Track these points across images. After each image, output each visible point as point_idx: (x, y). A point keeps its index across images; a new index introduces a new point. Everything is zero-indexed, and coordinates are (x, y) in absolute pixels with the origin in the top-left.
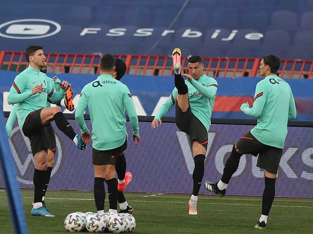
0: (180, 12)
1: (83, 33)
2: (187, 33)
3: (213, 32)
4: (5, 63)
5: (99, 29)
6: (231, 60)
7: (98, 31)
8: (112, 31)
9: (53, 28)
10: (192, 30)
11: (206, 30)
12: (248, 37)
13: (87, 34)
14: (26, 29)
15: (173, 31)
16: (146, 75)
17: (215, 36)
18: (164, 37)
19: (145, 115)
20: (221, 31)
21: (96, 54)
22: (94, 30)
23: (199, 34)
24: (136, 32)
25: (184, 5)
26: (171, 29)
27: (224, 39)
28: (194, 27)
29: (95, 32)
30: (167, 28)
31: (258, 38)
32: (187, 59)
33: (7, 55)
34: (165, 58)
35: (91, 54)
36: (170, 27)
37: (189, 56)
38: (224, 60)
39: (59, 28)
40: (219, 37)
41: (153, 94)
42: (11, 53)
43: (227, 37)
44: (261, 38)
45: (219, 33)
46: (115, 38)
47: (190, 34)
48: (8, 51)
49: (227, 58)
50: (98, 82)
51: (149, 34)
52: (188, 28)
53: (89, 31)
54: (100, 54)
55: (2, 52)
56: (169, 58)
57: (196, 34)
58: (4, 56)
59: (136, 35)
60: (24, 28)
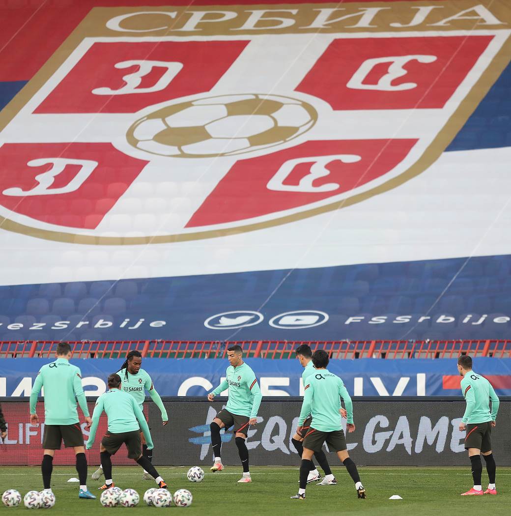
0: (438, 300)
1: (348, 322)
2: (441, 319)
3: (466, 317)
5: (363, 318)
6: (465, 342)
7: (361, 320)
8: (374, 319)
9: (322, 318)
10: (446, 316)
11: (459, 317)
12: (496, 320)
13: (351, 323)
14: (297, 320)
15: (429, 318)
17: (466, 320)
18: (420, 323)
19: (389, 395)
20: (473, 316)
21: (344, 340)
22: (358, 319)
23: (452, 319)
24: (395, 320)
25: (443, 294)
26: (428, 316)
27: (474, 323)
28: (448, 313)
29: (359, 321)
30: (424, 315)
31: (505, 322)
32: (425, 342)
33: (265, 344)
34: (405, 342)
35: (340, 341)
36: (427, 314)
37: (427, 340)
38: (458, 342)
39: (327, 317)
41: (394, 375)
42: (268, 342)
43: (477, 321)
44: (508, 321)
45: (471, 318)
46: (377, 325)
47: (444, 320)
48: (265, 341)
49: (461, 340)
51: (407, 320)
52: (443, 314)
53: (354, 319)
54: (347, 341)
55: (259, 342)
56: (409, 342)
57: (449, 320)
58: (262, 345)
59: (395, 322)
60: (295, 319)
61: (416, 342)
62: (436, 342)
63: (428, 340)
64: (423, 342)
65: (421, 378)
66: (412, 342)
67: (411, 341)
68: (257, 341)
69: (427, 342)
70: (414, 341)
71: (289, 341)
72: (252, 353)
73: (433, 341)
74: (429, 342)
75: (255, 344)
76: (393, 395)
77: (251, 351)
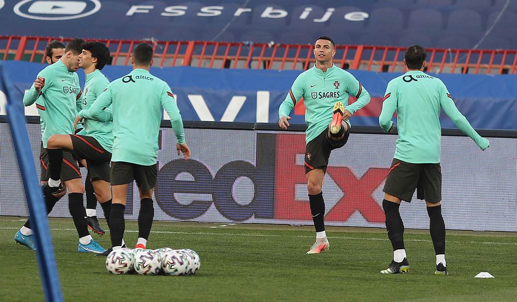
1: (130, 13)
2: (267, 13)
3: (303, 11)
4: (27, 52)
5: (151, 7)
7: (150, 10)
8: (168, 9)
9: (90, 5)
10: (274, 9)
11: (293, 8)
12: (349, 17)
13: (135, 14)
14: (55, 7)
15: (249, 10)
16: (214, 67)
17: (304, 16)
18: (237, 17)
19: (213, 120)
20: (313, 9)
21: (148, 40)
22: (145, 9)
23: (284, 14)
24: (200, 11)
26: (247, 7)
27: (316, 21)
28: (277, 5)
29: (147, 11)
30: (242, 6)
31: (362, 19)
32: (267, 46)
33: (30, 42)
34: (238, 45)
36: (245, 5)
37: (270, 42)
39: (98, 5)
40: (310, 17)
42: (35, 39)
43: (321, 17)
44: (366, 19)
45: (311, 12)
46: (172, 19)
47: (271, 14)
48: (30, 36)
50: (130, 77)
51: (218, 13)
52: (270, 6)
53: (138, 9)
54: (153, 40)
55: (22, 38)
56: (243, 45)
57: (279, 14)
58: (26, 43)
59: (200, 14)
60: (52, 6)
61: (255, 45)
62: (283, 46)
63: (272, 43)
64: (264, 46)
65: (263, 99)
66: (249, 45)
67: (247, 43)
68: (19, 36)
69: (270, 45)
70: (251, 44)
71: (65, 38)
72: (11, 55)
73: (278, 45)
74: (273, 46)
75: (16, 41)
76: (221, 121)
77: (11, 52)
